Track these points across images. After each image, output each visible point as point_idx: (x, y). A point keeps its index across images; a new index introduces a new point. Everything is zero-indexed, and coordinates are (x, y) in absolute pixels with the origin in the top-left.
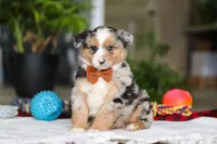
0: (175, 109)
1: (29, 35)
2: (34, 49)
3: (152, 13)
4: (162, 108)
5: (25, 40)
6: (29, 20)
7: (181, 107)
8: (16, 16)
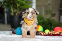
0: (58, 32)
1: (15, 10)
2: (17, 14)
3: (49, 4)
4: (54, 32)
5: (14, 11)
6: (15, 6)
7: (60, 32)
8: (11, 5)
